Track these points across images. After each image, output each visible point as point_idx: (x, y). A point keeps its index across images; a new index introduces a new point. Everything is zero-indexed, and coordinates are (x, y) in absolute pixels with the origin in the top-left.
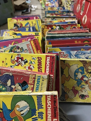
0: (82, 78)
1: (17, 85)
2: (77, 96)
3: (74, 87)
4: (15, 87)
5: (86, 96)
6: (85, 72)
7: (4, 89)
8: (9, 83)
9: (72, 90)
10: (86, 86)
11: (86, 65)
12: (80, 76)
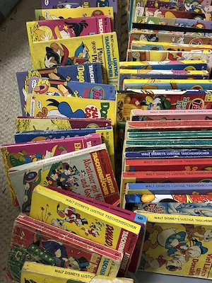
0: (178, 247)
1: (71, 259)
2: (164, 266)
3: (161, 256)
4: (69, 261)
5: (177, 268)
6: (186, 239)
7: (50, 259)
8: (58, 253)
9: (158, 259)
10: (182, 257)
11: (192, 230)
12: (175, 243)
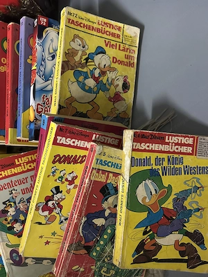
1: (105, 205)
2: (123, 95)
4: (109, 208)
6: (85, 70)
7: (109, 231)
10: (110, 75)
